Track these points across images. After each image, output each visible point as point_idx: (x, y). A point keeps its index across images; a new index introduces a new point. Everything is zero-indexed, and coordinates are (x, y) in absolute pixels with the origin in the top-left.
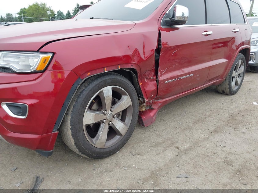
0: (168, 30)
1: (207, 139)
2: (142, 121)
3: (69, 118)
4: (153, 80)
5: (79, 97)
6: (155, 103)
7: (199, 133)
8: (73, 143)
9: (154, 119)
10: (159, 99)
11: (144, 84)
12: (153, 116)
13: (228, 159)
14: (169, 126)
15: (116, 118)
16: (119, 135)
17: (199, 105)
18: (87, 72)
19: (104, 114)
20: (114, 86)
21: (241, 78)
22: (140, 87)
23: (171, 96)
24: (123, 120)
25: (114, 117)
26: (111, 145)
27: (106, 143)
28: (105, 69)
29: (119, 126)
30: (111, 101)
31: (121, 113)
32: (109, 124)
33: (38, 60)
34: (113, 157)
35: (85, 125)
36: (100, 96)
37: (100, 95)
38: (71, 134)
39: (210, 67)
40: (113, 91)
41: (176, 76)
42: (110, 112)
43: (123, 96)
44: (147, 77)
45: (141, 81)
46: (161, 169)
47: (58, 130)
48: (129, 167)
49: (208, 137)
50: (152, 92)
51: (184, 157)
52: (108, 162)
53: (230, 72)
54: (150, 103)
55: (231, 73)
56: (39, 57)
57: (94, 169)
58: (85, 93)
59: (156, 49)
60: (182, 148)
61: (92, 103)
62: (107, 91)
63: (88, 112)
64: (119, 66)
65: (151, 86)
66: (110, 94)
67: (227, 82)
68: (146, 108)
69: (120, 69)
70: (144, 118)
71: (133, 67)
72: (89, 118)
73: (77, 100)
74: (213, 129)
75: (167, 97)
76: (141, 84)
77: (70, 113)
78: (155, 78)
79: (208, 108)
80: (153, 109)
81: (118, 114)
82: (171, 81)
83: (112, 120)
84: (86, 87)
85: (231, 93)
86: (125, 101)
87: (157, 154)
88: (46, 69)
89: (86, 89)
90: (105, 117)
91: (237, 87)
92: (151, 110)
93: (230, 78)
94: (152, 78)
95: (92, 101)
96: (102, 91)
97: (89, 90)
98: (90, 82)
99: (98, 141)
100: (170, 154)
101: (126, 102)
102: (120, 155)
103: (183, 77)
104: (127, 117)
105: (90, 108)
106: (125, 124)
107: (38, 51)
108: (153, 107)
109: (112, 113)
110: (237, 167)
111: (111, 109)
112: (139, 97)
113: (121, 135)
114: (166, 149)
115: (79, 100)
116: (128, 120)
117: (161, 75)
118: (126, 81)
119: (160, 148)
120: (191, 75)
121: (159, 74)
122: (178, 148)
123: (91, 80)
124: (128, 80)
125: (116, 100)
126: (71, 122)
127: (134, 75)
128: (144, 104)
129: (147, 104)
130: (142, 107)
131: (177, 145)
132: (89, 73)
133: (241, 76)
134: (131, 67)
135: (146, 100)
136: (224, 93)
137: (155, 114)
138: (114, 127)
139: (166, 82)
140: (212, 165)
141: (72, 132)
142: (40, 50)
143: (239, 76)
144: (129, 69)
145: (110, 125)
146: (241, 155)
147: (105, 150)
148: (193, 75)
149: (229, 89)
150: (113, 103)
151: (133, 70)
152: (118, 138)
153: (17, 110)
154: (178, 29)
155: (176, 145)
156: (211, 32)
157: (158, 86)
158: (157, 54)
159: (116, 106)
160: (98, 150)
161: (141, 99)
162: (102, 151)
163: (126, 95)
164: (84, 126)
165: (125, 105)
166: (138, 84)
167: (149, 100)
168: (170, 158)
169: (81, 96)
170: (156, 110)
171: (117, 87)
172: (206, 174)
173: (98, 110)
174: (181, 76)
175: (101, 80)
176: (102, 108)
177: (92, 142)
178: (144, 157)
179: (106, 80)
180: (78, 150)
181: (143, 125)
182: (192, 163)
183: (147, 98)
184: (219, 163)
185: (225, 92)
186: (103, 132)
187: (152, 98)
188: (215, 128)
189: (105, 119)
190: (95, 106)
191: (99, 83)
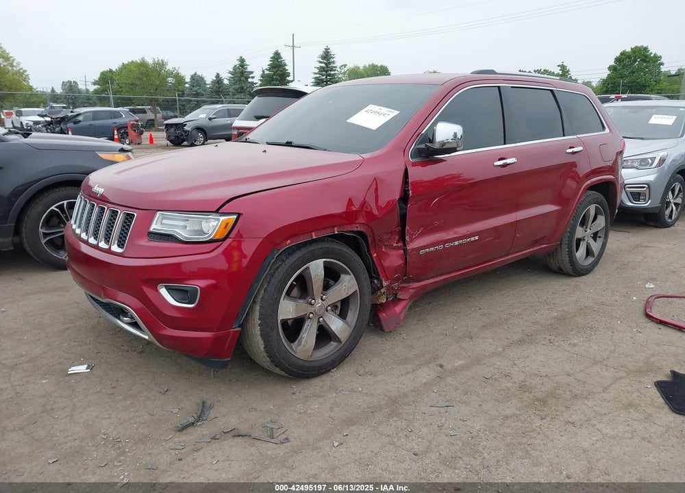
0: (424, 164)
1: (500, 354)
2: (379, 321)
3: (257, 308)
4: (398, 248)
5: (272, 276)
6: (402, 289)
7: (488, 344)
8: (262, 347)
9: (402, 318)
10: (410, 282)
11: (381, 255)
12: (400, 313)
13: (528, 383)
14: (432, 332)
15: (331, 312)
16: (335, 341)
17: (502, 295)
18: (286, 239)
19: (311, 304)
20: (328, 260)
21: (600, 241)
22: (372, 259)
23: (436, 276)
24: (343, 315)
25: (327, 311)
26: (322, 356)
27: (314, 354)
28: (313, 234)
29: (336, 325)
30: (322, 284)
31: (339, 305)
32: (319, 322)
33: (217, 225)
34: (325, 377)
35: (281, 320)
36: (305, 276)
37: (304, 274)
38: (259, 333)
39: (516, 223)
40: (325, 267)
41: (442, 241)
42: (320, 301)
43: (343, 277)
44: (387, 243)
45: (376, 249)
46: (405, 395)
47: (241, 326)
48: (352, 391)
49: (504, 350)
50: (396, 269)
51: (449, 380)
52: (316, 384)
53: (569, 230)
54: (393, 288)
55: (573, 231)
56: (218, 220)
57: (294, 393)
58: (282, 270)
59: (399, 199)
60: (449, 366)
61: (292, 286)
62: (317, 268)
63: (285, 300)
64: (336, 228)
65: (394, 259)
66: (321, 272)
67: (565, 248)
68: (387, 298)
69: (336, 233)
70: (383, 315)
71: (359, 229)
72: (288, 309)
73: (270, 281)
74: (515, 337)
75: (428, 279)
76: (375, 255)
77: (259, 300)
78: (400, 244)
79: (520, 302)
80: (400, 300)
81: (334, 306)
82: (432, 249)
83: (324, 314)
84: (283, 261)
85: (577, 271)
86: (346, 283)
87: (402, 375)
88: (227, 237)
89: (283, 265)
90: (311, 309)
91: (591, 260)
92: (396, 301)
93: (570, 241)
94: (395, 245)
95: (292, 283)
96: (308, 268)
97: (288, 266)
98: (290, 254)
99: (300, 348)
100: (425, 374)
101: (347, 285)
102: (336, 374)
103: (456, 243)
104: (349, 311)
105: (288, 293)
106: (347, 323)
107: (217, 211)
108: (400, 296)
109: (323, 302)
110: (539, 395)
111: (322, 297)
112: (371, 277)
113: (339, 341)
114: (419, 367)
115: (272, 281)
116: (352, 316)
117: (412, 241)
118: (348, 252)
119: (408, 366)
120: (472, 239)
121: (407, 238)
122: (441, 366)
123: (291, 251)
124: (351, 250)
125: (331, 282)
126: (260, 314)
127: (361, 241)
128: (383, 290)
129: (388, 290)
130: (380, 296)
131: (441, 361)
132: (289, 241)
133: (600, 237)
134: (356, 229)
135: (385, 284)
136: (560, 272)
137: (404, 308)
138: (326, 327)
139: (422, 252)
140: (497, 391)
141: (261, 330)
142: (219, 209)
143: (595, 236)
144: (353, 232)
145: (320, 324)
146: (552, 378)
147: (312, 364)
148: (477, 238)
149: (570, 263)
150: (326, 287)
151: (360, 233)
152: (334, 346)
153: (181, 295)
154: (441, 161)
155: (439, 362)
156: (514, 159)
157: (406, 258)
158: (403, 205)
159: (331, 292)
160: (301, 363)
161: (376, 282)
162: (307, 364)
163: (347, 273)
164: (279, 321)
165: (346, 291)
166: (370, 254)
167: (391, 284)
168: (424, 381)
169: (277, 274)
170: (406, 302)
171: (332, 260)
172: (480, 403)
173: (300, 298)
174: (453, 240)
175: (307, 251)
176: (307, 295)
177: (292, 348)
178: (379, 378)
179: (314, 250)
180: (268, 359)
181: (382, 329)
182: (462, 388)
183: (387, 279)
184: (508, 389)
185: (564, 269)
186: (309, 334)
187: (397, 280)
188: (521, 336)
189: (312, 313)
190: (295, 292)
191: (305, 254)
